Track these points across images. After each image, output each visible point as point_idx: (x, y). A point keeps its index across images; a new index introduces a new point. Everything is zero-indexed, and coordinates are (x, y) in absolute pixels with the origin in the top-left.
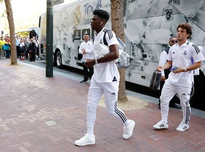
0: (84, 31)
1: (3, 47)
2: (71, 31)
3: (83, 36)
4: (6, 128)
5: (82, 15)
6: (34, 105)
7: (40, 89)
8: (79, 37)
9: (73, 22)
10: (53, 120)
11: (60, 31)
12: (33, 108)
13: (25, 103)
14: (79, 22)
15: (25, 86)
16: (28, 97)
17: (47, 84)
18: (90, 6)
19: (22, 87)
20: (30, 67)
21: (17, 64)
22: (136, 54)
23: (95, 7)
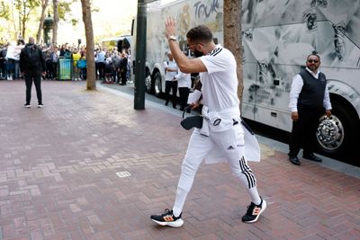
1: (77, 62)
4: (58, 178)
5: (191, 19)
6: (106, 149)
7: (120, 126)
9: (178, 30)
10: (126, 170)
11: (160, 42)
12: (103, 153)
13: (93, 145)
14: (186, 29)
15: (101, 122)
16: (100, 136)
17: (133, 119)
18: (203, 6)
19: (95, 123)
20: (114, 95)
21: (96, 90)
22: (264, 79)
23: (209, 8)
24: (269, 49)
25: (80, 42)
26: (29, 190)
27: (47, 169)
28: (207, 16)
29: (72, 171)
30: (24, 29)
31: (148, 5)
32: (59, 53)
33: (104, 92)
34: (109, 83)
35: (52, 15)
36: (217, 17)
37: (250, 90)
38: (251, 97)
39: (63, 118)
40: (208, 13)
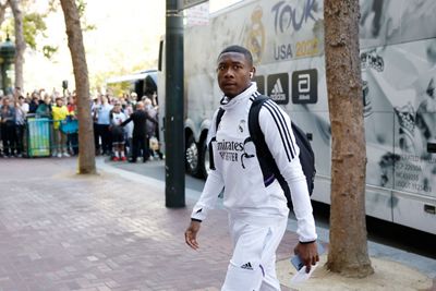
0: (273, 79)
1: (61, 124)
3: (270, 93)
5: (267, 34)
15: (103, 232)
16: (101, 260)
18: (288, 9)
19: (94, 235)
22: (409, 142)
23: (300, 12)
24: (416, 85)
25: (65, 85)
28: (297, 27)
31: (185, 12)
32: (26, 107)
33: (111, 177)
34: (121, 159)
35: (13, 38)
36: (315, 30)
37: (382, 164)
38: (385, 178)
39: (35, 227)
40: (298, 21)
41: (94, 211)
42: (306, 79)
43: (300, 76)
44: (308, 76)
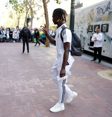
0: (95, 26)
2: (86, 26)
3: (94, 29)
5: (95, 15)
8: (91, 30)
9: (88, 20)
10: (71, 84)
11: (79, 26)
14: (92, 20)
18: (101, 9)
19: (52, 61)
21: (49, 47)
26: (31, 90)
27: (36, 81)
28: (104, 13)
29: (47, 83)
30: (19, 22)
36: (109, 14)
39: (39, 59)
40: (104, 12)
41: (51, 56)
42: (105, 26)
43: (104, 25)
44: (106, 25)
